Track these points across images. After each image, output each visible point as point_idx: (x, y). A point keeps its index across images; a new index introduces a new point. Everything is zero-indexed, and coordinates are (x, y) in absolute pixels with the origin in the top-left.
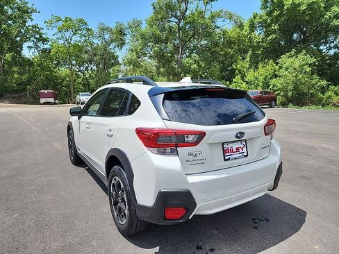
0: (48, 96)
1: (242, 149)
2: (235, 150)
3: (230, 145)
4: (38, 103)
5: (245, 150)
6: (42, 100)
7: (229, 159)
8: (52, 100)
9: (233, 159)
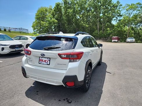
0: (115, 39)
1: (47, 61)
2: (44, 61)
3: (42, 58)
4: (111, 42)
5: (49, 62)
6: (113, 41)
7: (40, 63)
8: (116, 41)
9: (42, 64)
